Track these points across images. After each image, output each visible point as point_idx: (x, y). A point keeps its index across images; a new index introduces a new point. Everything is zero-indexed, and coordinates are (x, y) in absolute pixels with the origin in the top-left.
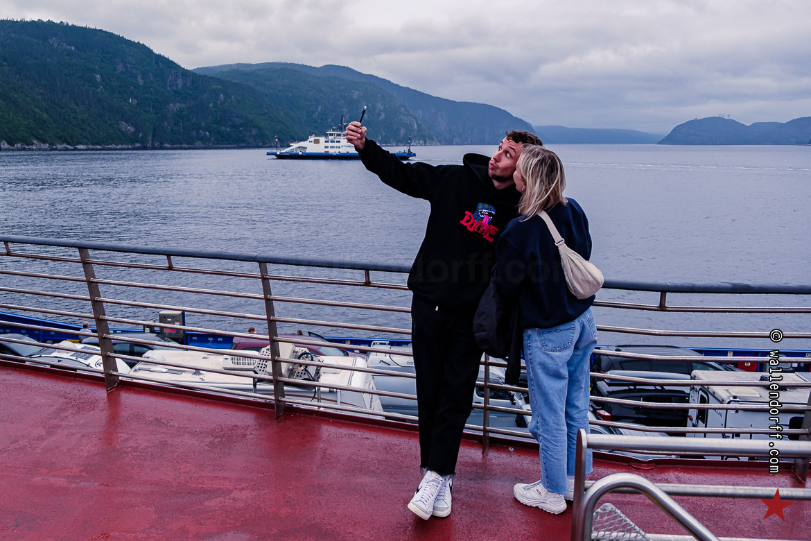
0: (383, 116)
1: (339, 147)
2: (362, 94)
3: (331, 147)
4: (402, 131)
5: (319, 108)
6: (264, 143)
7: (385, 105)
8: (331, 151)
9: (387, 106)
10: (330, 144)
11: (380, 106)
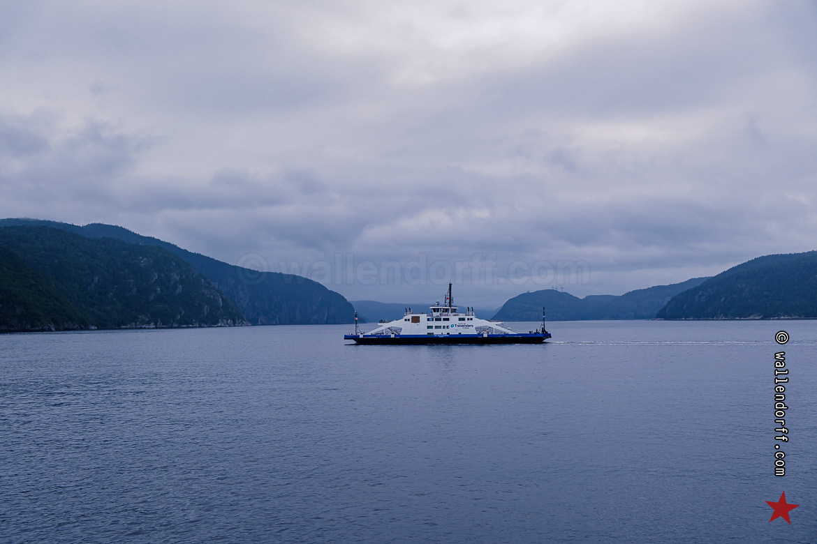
0: (179, 289)
1: (448, 327)
2: (151, 261)
3: (436, 327)
4: (206, 308)
8: (437, 332)
9: (183, 277)
10: (434, 323)
11: (174, 277)
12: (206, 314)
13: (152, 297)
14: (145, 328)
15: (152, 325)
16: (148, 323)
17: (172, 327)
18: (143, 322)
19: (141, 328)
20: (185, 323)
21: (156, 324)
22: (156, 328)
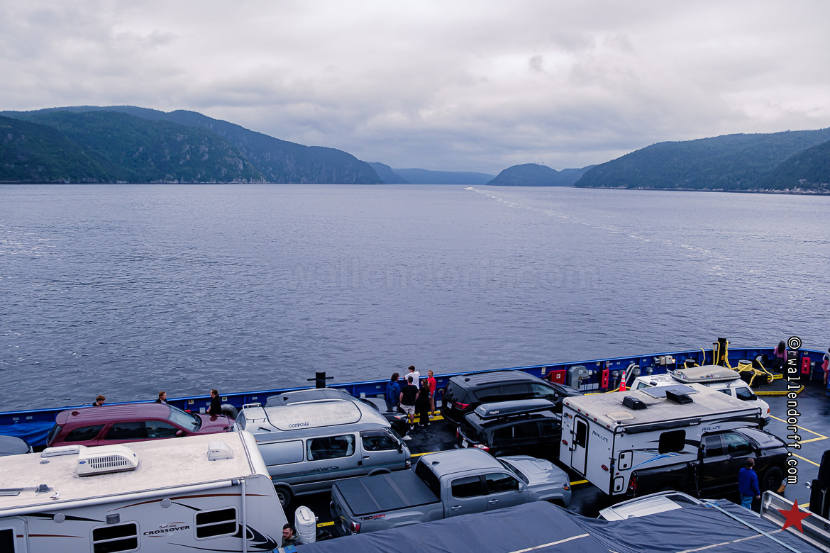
0: (206, 157)
2: (187, 137)
4: (224, 171)
5: (141, 149)
6: (51, 179)
7: (210, 147)
9: (213, 148)
11: (203, 148)
12: (223, 175)
13: (181, 162)
14: (169, 183)
15: (176, 181)
16: (173, 180)
17: (192, 183)
18: (169, 179)
19: (166, 183)
20: (204, 180)
21: (179, 180)
22: (180, 183)
